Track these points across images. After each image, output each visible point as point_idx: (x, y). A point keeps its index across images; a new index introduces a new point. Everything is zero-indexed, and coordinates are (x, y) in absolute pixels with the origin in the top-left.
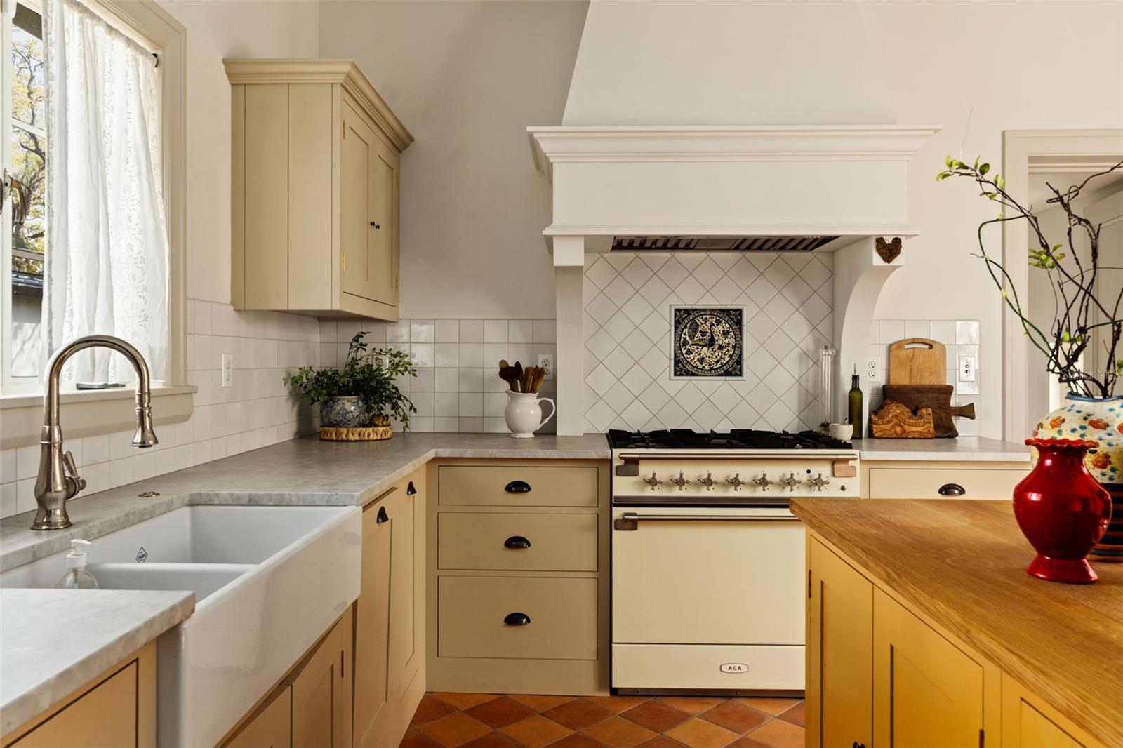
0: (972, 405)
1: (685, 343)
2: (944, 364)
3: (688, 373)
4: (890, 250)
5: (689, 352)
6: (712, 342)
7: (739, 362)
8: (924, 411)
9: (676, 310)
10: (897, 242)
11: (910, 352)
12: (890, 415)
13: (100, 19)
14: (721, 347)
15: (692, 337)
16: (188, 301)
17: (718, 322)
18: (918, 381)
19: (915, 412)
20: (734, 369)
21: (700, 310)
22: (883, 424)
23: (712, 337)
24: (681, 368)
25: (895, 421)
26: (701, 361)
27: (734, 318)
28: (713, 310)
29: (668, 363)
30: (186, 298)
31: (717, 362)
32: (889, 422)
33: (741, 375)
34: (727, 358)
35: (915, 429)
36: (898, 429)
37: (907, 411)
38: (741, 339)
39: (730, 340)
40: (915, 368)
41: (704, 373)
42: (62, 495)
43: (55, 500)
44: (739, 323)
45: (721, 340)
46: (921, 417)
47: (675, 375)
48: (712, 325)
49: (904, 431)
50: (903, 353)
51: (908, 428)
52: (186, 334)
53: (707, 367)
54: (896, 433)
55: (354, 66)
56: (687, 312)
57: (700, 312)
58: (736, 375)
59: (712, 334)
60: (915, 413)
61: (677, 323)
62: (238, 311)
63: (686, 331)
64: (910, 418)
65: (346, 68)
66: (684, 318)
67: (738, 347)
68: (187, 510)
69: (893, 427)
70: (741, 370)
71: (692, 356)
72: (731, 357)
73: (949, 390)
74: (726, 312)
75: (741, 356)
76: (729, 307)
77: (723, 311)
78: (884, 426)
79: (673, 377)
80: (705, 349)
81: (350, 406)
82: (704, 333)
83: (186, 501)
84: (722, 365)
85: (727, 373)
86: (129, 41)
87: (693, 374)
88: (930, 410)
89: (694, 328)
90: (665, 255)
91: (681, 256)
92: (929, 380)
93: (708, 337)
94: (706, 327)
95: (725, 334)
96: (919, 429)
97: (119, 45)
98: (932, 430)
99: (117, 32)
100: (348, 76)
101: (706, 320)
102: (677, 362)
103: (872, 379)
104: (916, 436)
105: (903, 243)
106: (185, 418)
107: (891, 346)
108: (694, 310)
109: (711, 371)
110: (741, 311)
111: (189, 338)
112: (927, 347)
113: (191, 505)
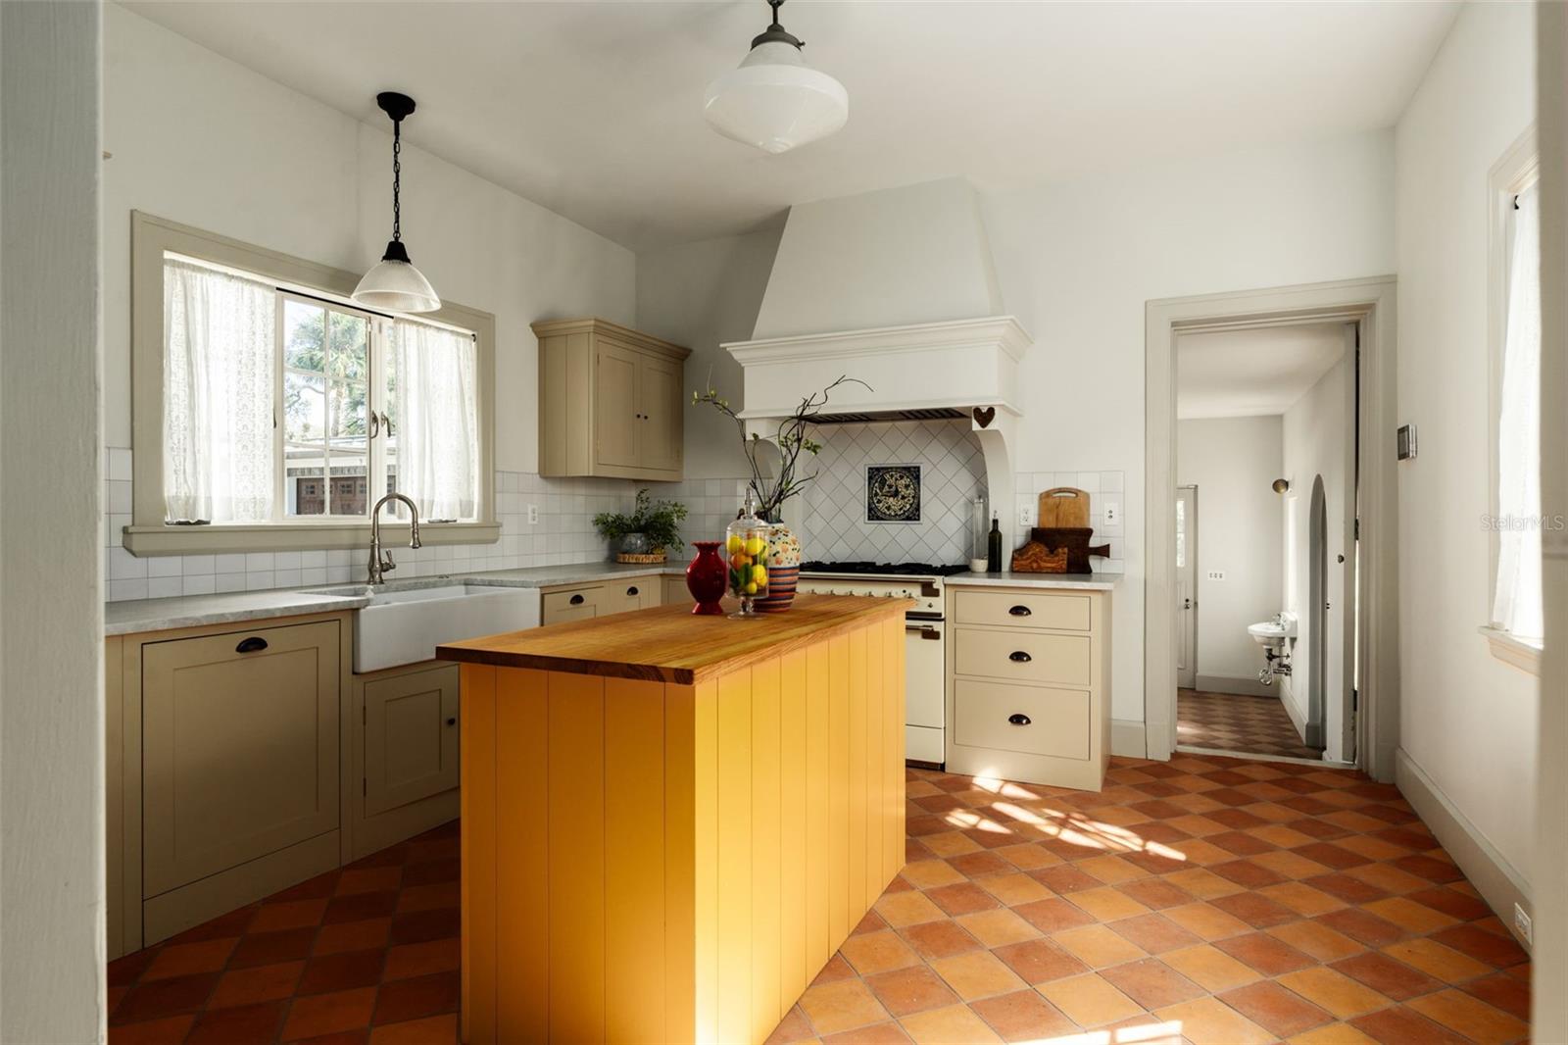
0: (1108, 545)
1: (876, 494)
2: (1088, 510)
3: (878, 518)
4: (985, 418)
5: (879, 501)
6: (896, 494)
7: (918, 509)
8: (1060, 550)
9: (870, 469)
10: (991, 411)
11: (1057, 501)
12: (1030, 553)
13: (430, 326)
14: (903, 498)
15: (881, 489)
16: (497, 474)
17: (902, 477)
18: (1063, 525)
19: (1052, 550)
20: (913, 515)
21: (887, 468)
22: (1023, 560)
23: (897, 490)
24: (874, 515)
25: (1033, 558)
26: (889, 508)
27: (913, 473)
28: (897, 468)
29: (862, 510)
30: (495, 471)
31: (901, 509)
32: (1028, 559)
33: (919, 520)
34: (908, 506)
35: (1049, 565)
36: (1035, 565)
37: (1045, 550)
38: (919, 490)
39: (910, 491)
40: (1061, 515)
41: (890, 518)
42: (379, 569)
43: (376, 571)
44: (918, 478)
45: (903, 491)
46: (1057, 555)
47: (869, 519)
48: (896, 479)
49: (1039, 567)
50: (1050, 501)
51: (1043, 564)
52: (494, 492)
53: (893, 514)
54: (1032, 568)
55: (596, 320)
56: (878, 469)
57: (887, 469)
58: (915, 520)
59: (896, 486)
60: (1052, 552)
61: (870, 478)
62: (541, 477)
63: (877, 485)
64: (1047, 556)
65: (592, 322)
66: (876, 475)
67: (917, 497)
68: (463, 587)
69: (1030, 563)
70: (919, 516)
71: (881, 505)
72: (911, 505)
73: (1089, 532)
74: (907, 469)
75: (919, 505)
76: (909, 465)
77: (904, 468)
78: (1023, 562)
79: (867, 521)
80: (891, 499)
81: (636, 540)
82: (890, 486)
83: (463, 582)
84: (905, 512)
85: (908, 518)
86: (452, 332)
87: (882, 519)
88: (1066, 550)
89: (883, 482)
90: (862, 425)
91: (872, 425)
92: (1072, 524)
93: (894, 489)
94: (891, 481)
95: (907, 487)
96: (1053, 565)
97: (446, 336)
98: (1064, 566)
99: (444, 330)
100: (595, 326)
101: (892, 476)
102: (870, 510)
103: (1026, 523)
104: (1049, 570)
105: (996, 412)
106: (494, 541)
107: (1041, 494)
108: (883, 468)
109: (896, 517)
110: (919, 468)
111: (498, 496)
112: (1074, 495)
113: (466, 584)
